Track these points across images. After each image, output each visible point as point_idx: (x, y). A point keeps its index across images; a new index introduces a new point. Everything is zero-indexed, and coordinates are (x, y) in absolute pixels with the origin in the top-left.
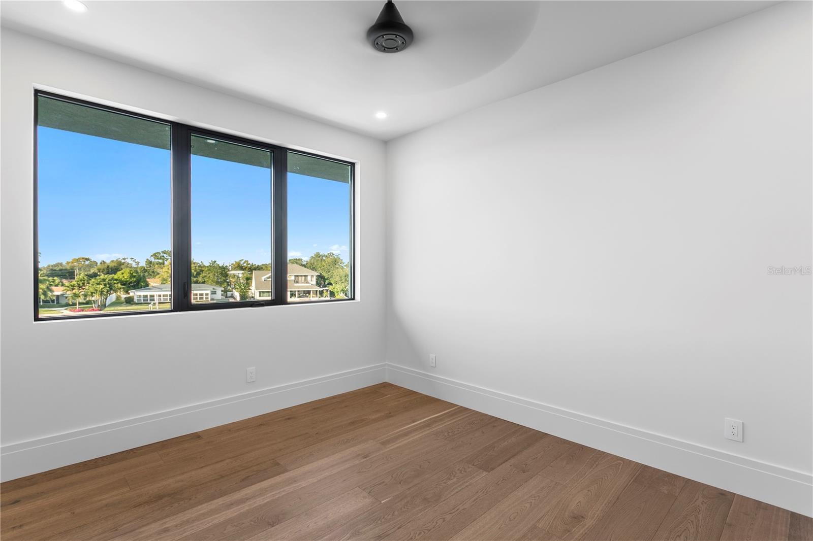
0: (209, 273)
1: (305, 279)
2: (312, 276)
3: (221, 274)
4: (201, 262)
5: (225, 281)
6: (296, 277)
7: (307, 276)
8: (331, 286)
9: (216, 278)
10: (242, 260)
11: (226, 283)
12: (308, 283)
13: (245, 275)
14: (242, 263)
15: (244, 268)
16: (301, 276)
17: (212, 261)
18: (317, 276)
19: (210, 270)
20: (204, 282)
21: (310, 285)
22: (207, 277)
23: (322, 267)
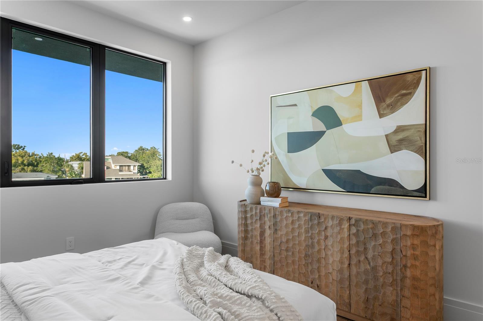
0: (46, 163)
1: (128, 169)
2: (134, 166)
3: (57, 163)
4: (42, 154)
5: (60, 170)
6: (121, 167)
7: (130, 166)
8: (150, 175)
9: (52, 167)
10: (82, 153)
11: (61, 172)
12: (131, 172)
13: (81, 165)
14: (81, 155)
15: (83, 159)
16: (125, 166)
17: (49, 153)
18: (139, 166)
19: (46, 161)
20: (41, 171)
21: (133, 173)
22: (45, 167)
23: (143, 159)
